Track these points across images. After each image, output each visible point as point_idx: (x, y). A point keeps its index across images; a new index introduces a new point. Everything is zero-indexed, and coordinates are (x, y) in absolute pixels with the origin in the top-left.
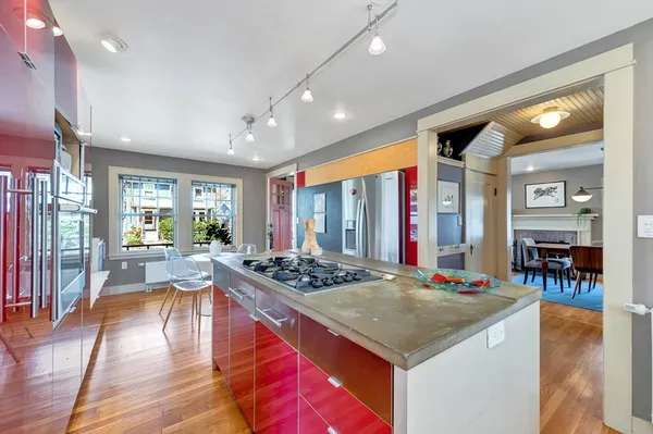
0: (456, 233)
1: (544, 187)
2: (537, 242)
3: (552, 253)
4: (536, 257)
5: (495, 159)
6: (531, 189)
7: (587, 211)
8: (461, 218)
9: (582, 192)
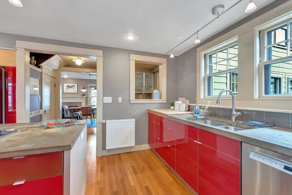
0: (38, 105)
1: (70, 85)
2: (69, 107)
3: (74, 111)
4: (69, 113)
5: (55, 71)
6: (65, 85)
7: (84, 95)
8: (40, 97)
9: (84, 88)
